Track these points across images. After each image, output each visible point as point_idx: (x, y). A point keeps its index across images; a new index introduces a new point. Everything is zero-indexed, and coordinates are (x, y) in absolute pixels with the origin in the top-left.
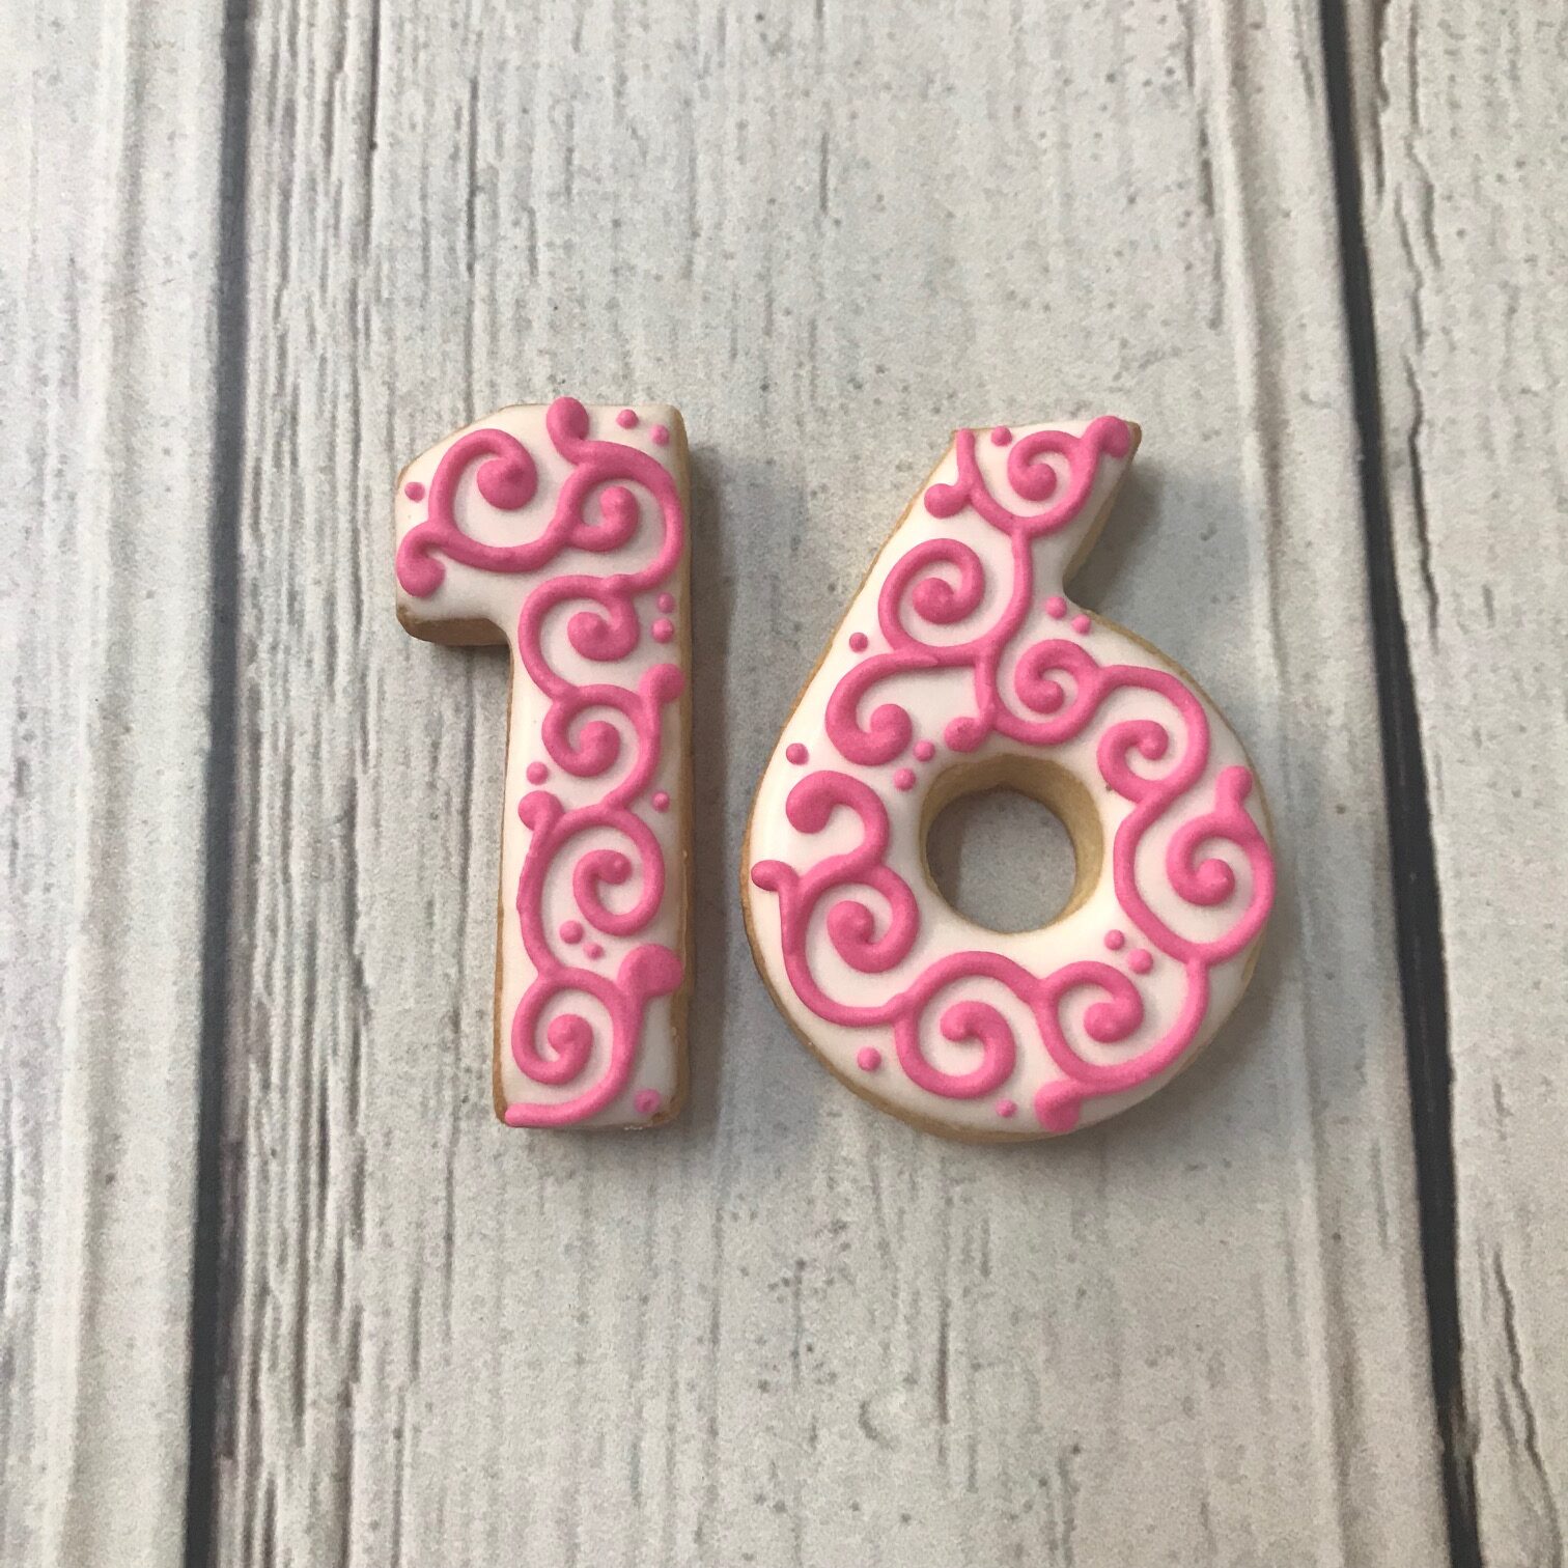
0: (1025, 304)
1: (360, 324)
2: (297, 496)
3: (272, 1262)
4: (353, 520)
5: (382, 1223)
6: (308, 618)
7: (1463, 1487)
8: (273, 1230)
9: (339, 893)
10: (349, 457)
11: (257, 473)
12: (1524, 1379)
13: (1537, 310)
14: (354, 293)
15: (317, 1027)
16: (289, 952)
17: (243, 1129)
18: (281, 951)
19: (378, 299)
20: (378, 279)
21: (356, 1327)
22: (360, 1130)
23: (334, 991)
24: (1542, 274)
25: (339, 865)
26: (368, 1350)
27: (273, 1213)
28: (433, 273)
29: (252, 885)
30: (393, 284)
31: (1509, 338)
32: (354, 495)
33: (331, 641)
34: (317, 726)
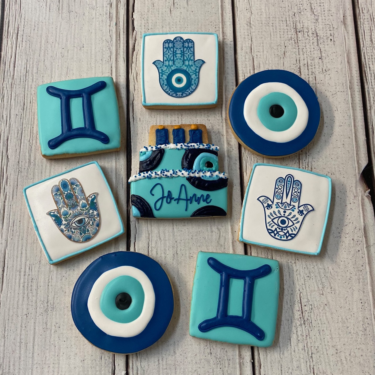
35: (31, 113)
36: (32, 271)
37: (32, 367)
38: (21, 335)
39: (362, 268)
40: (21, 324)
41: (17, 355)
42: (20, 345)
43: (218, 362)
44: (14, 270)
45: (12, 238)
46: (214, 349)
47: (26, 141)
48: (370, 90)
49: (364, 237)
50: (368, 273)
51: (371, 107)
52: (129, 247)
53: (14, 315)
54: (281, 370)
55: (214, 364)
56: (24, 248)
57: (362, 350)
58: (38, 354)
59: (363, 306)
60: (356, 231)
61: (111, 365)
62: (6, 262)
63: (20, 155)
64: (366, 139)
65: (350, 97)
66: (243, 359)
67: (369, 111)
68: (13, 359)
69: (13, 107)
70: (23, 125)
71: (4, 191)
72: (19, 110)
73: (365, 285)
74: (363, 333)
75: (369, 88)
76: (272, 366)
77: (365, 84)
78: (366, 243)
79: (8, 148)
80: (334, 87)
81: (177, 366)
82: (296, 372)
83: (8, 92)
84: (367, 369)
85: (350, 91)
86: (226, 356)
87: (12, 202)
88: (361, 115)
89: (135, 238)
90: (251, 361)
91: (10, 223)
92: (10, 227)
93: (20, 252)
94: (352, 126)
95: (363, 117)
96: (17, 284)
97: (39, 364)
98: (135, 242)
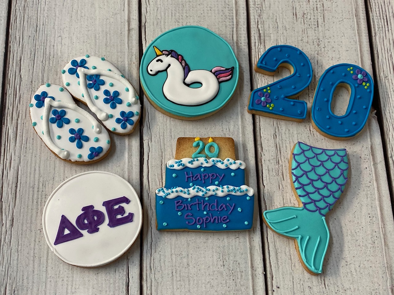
0: (102, 8)
1: (25, 9)
2: (17, 26)
3: (10, 105)
4: (23, 29)
5: (22, 102)
6: (17, 39)
7: (142, 131)
8: (10, 102)
9: (19, 68)
10: (23, 23)
11: (12, 23)
12: (149, 121)
13: (160, 10)
14: (24, 6)
15: (16, 81)
16: (13, 73)
17: (7, 91)
18: (12, 73)
19: (27, 7)
20: (27, 4)
21: (19, 112)
22: (20, 92)
23: (18, 78)
24: (161, 6)
25: (19, 65)
26: (20, 115)
27: (10, 100)
28: (34, 4)
29: (9, 66)
30: (29, 5)
31: (157, 13)
32: (23, 27)
33: (20, 42)
34: (17, 51)
35: (44, 34)
36: (45, 187)
37: (46, 281)
38: (34, 250)
39: (371, 184)
40: (35, 239)
41: (31, 269)
42: (34, 259)
43: (230, 274)
44: (28, 186)
45: (24, 155)
46: (227, 261)
47: (39, 62)
48: (374, 18)
49: (371, 155)
50: (376, 189)
51: (375, 33)
52: (142, 164)
53: (28, 230)
54: (293, 282)
55: (227, 276)
56: (37, 165)
57: (371, 261)
58: (52, 268)
59: (371, 220)
60: (363, 149)
61: (125, 278)
62: (19, 178)
63: (34, 75)
64: (371, 63)
65: (356, 23)
66: (256, 271)
67: (374, 38)
68: (26, 273)
69: (26, 28)
70: (35, 46)
71: (17, 109)
72: (32, 31)
73: (373, 201)
74: (372, 246)
75: (373, 16)
76: (283, 278)
77: (370, 12)
78: (373, 161)
79: (21, 68)
80: (341, 15)
81: (190, 277)
82: (307, 283)
83: (20, 14)
84: (376, 280)
85: (356, 19)
86: (238, 268)
87: (25, 120)
88: (366, 41)
89: (148, 156)
90: (263, 273)
91: (23, 140)
92: (23, 145)
93: (33, 169)
94: (358, 51)
95: (368, 43)
96: (31, 200)
97: (53, 277)
98: (148, 159)
